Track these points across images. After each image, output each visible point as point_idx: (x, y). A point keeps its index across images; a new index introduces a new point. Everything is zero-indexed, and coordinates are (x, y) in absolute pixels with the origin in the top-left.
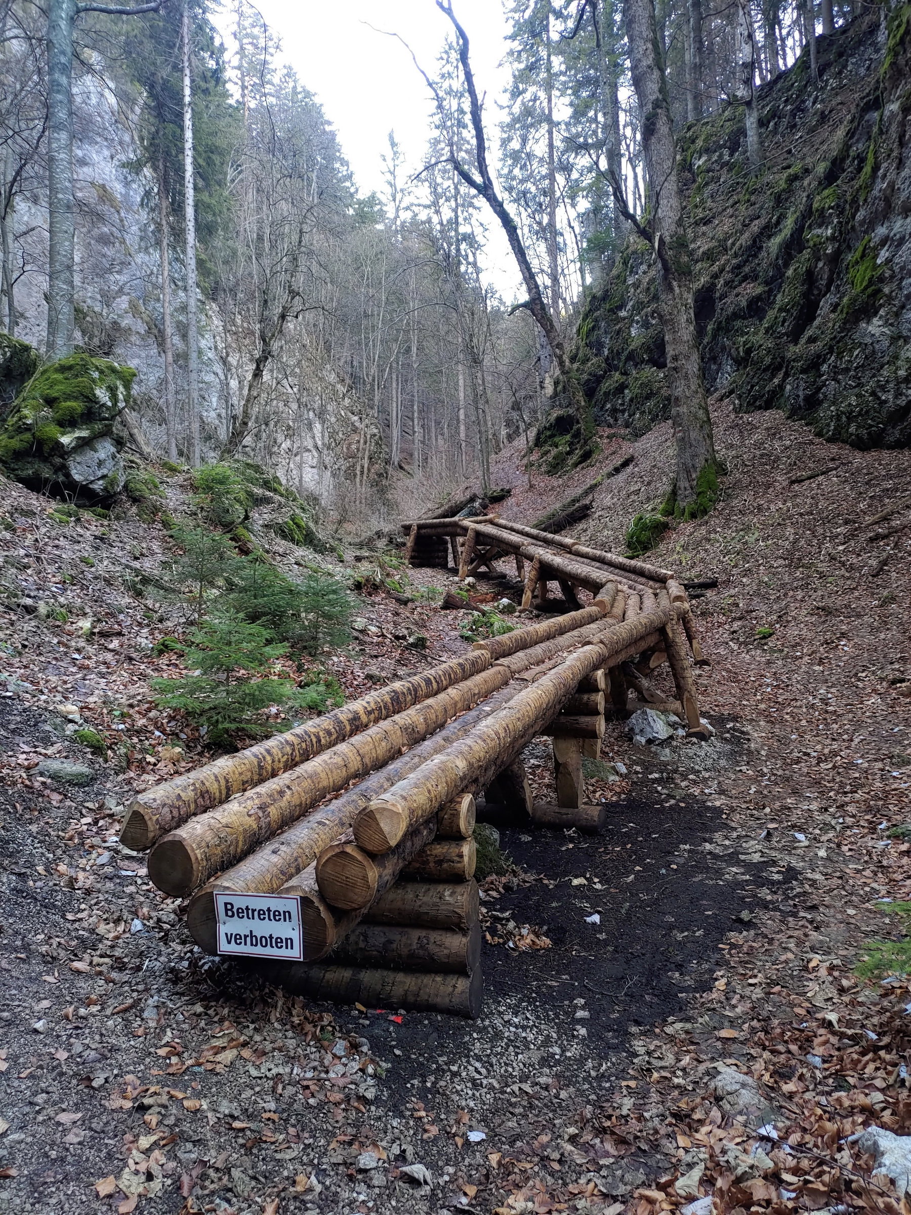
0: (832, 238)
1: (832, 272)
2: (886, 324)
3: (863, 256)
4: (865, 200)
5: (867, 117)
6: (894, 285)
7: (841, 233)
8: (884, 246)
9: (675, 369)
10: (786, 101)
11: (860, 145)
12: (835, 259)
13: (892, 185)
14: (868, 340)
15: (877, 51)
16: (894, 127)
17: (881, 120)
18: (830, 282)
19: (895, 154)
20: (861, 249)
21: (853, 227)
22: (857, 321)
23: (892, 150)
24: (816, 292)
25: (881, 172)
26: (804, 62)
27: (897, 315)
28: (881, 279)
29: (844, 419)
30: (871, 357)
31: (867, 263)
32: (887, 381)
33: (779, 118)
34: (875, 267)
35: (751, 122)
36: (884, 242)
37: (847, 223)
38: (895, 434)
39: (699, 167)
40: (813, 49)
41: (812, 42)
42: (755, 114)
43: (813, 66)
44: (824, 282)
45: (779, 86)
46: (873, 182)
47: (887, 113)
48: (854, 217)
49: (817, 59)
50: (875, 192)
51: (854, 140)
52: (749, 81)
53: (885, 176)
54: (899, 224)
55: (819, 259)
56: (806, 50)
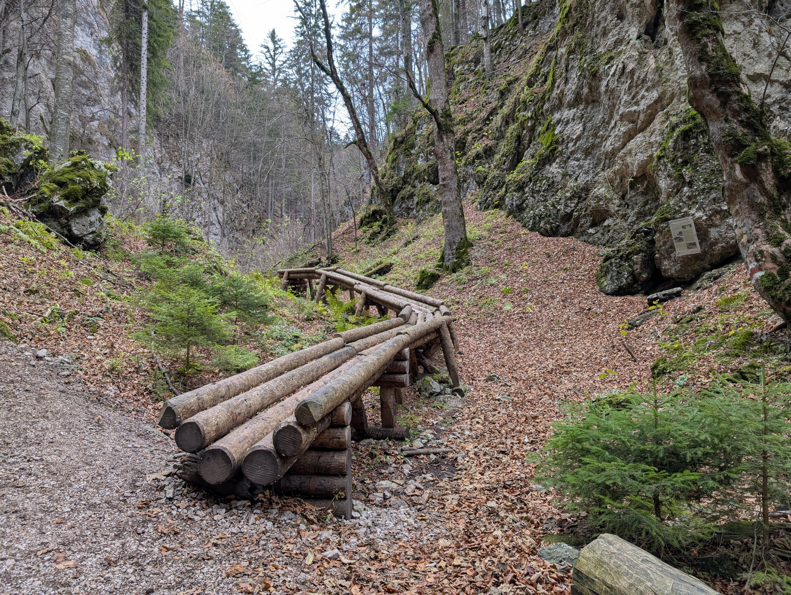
0: (531, 118)
1: (531, 137)
2: (560, 167)
3: (547, 129)
4: (549, 98)
5: (549, 54)
6: (564, 146)
7: (535, 115)
8: (558, 124)
9: (444, 185)
10: (506, 40)
11: (546, 68)
12: (532, 129)
13: (562, 92)
14: (550, 175)
15: (555, 18)
16: (563, 61)
17: (556, 56)
18: (530, 142)
19: (564, 75)
20: (546, 125)
21: (542, 113)
22: (544, 165)
23: (562, 73)
24: (522, 147)
25: (557, 84)
26: (515, 19)
27: (565, 162)
28: (557, 142)
29: (537, 219)
30: (551, 185)
31: (549, 132)
32: (560, 199)
33: (502, 48)
34: (554, 135)
35: (486, 50)
36: (559, 121)
37: (539, 110)
38: (564, 229)
39: (457, 72)
40: (520, 13)
41: (519, 9)
42: (489, 45)
43: (520, 22)
44: (526, 142)
45: (502, 31)
46: (553, 90)
47: (559, 53)
48: (542, 107)
49: (522, 18)
50: (554, 95)
51: (542, 65)
52: (485, 27)
53: (558, 87)
54: (566, 112)
55: (524, 129)
56: (516, 12)
